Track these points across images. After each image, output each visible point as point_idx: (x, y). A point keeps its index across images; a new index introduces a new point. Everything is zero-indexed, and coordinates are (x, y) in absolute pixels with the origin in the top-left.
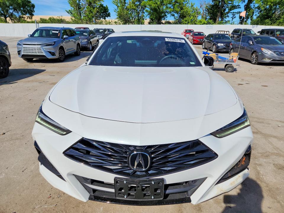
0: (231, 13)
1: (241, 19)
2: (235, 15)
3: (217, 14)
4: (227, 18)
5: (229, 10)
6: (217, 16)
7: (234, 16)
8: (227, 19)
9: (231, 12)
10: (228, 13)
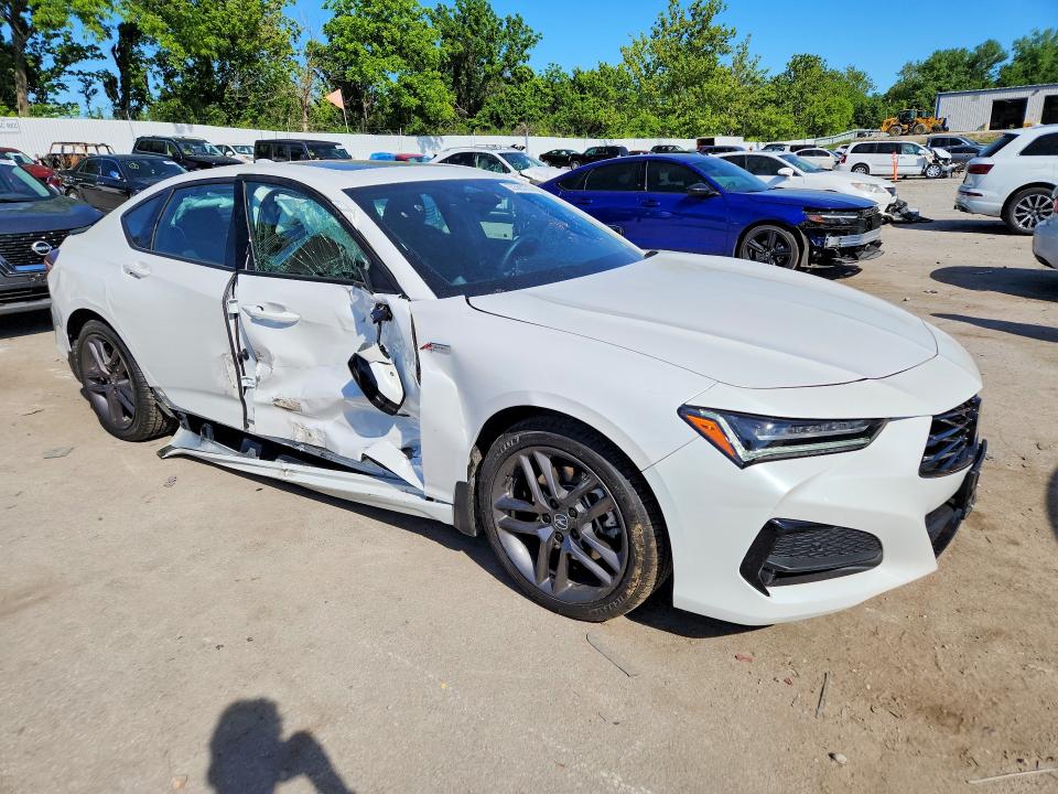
0: (71, 73)
1: (117, 101)
2: (90, 83)
3: (11, 75)
4: (62, 92)
5: (56, 60)
6: (14, 83)
7: (91, 89)
8: (62, 98)
9: (68, 68)
10: (56, 72)
